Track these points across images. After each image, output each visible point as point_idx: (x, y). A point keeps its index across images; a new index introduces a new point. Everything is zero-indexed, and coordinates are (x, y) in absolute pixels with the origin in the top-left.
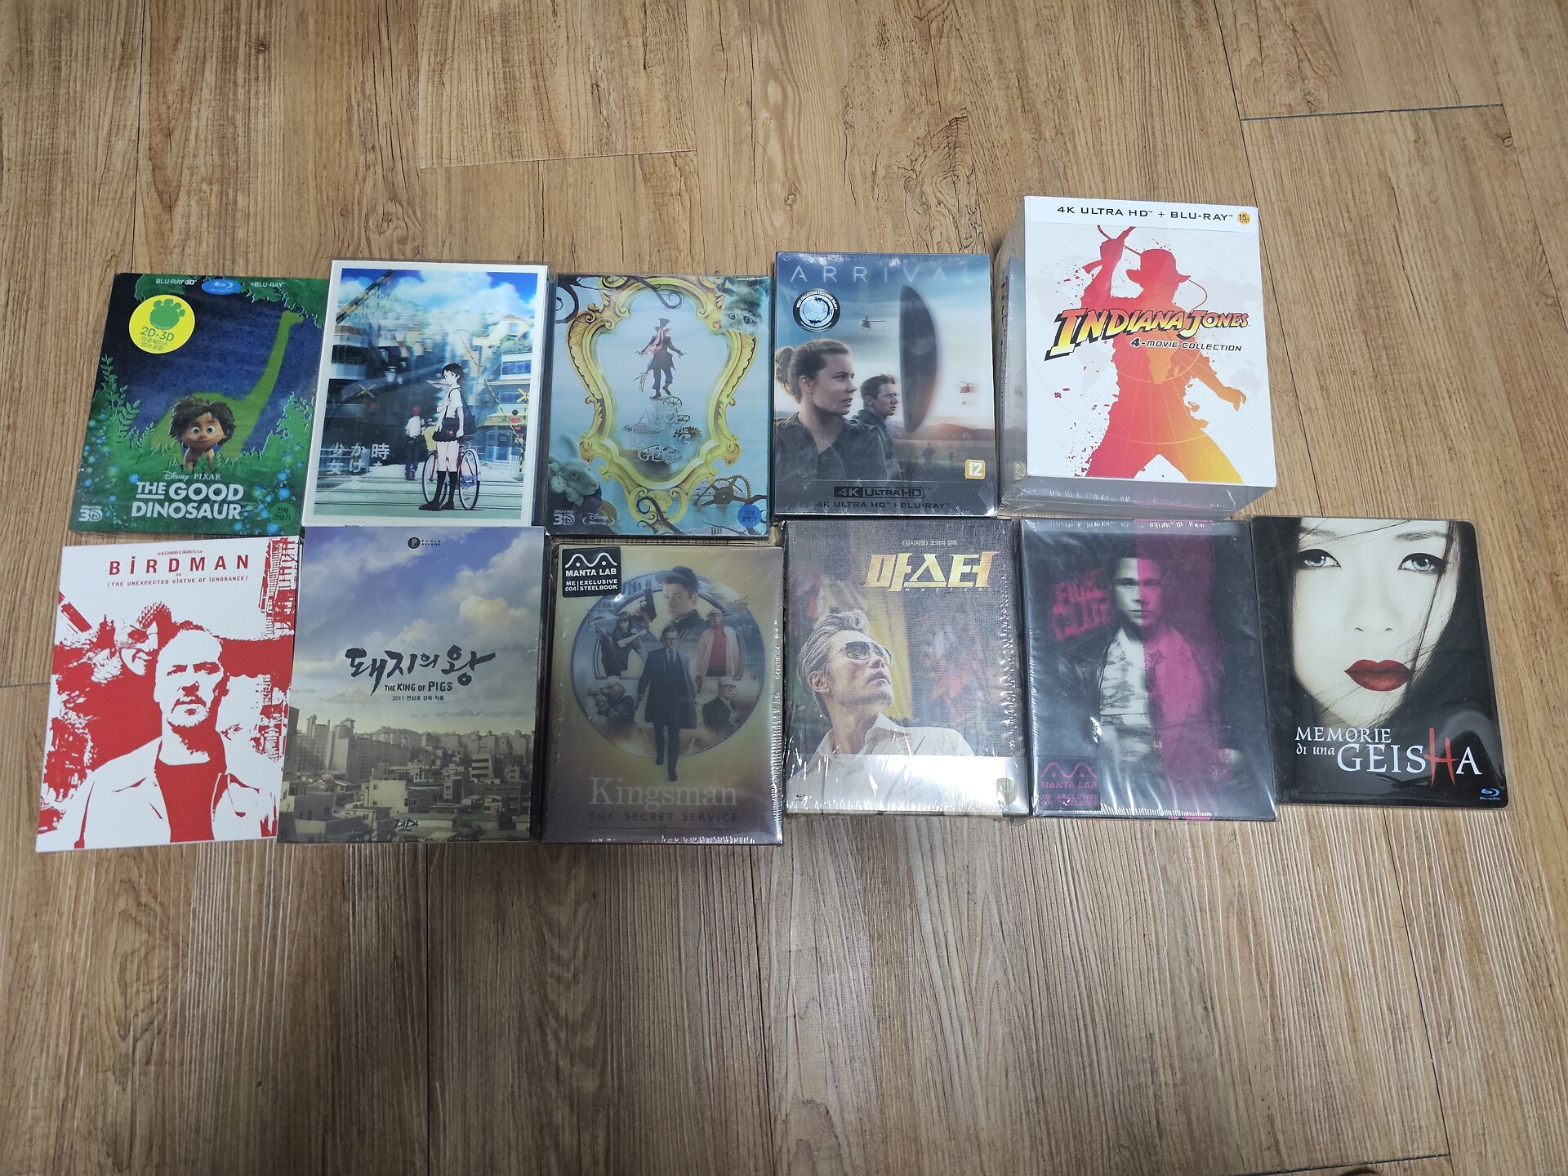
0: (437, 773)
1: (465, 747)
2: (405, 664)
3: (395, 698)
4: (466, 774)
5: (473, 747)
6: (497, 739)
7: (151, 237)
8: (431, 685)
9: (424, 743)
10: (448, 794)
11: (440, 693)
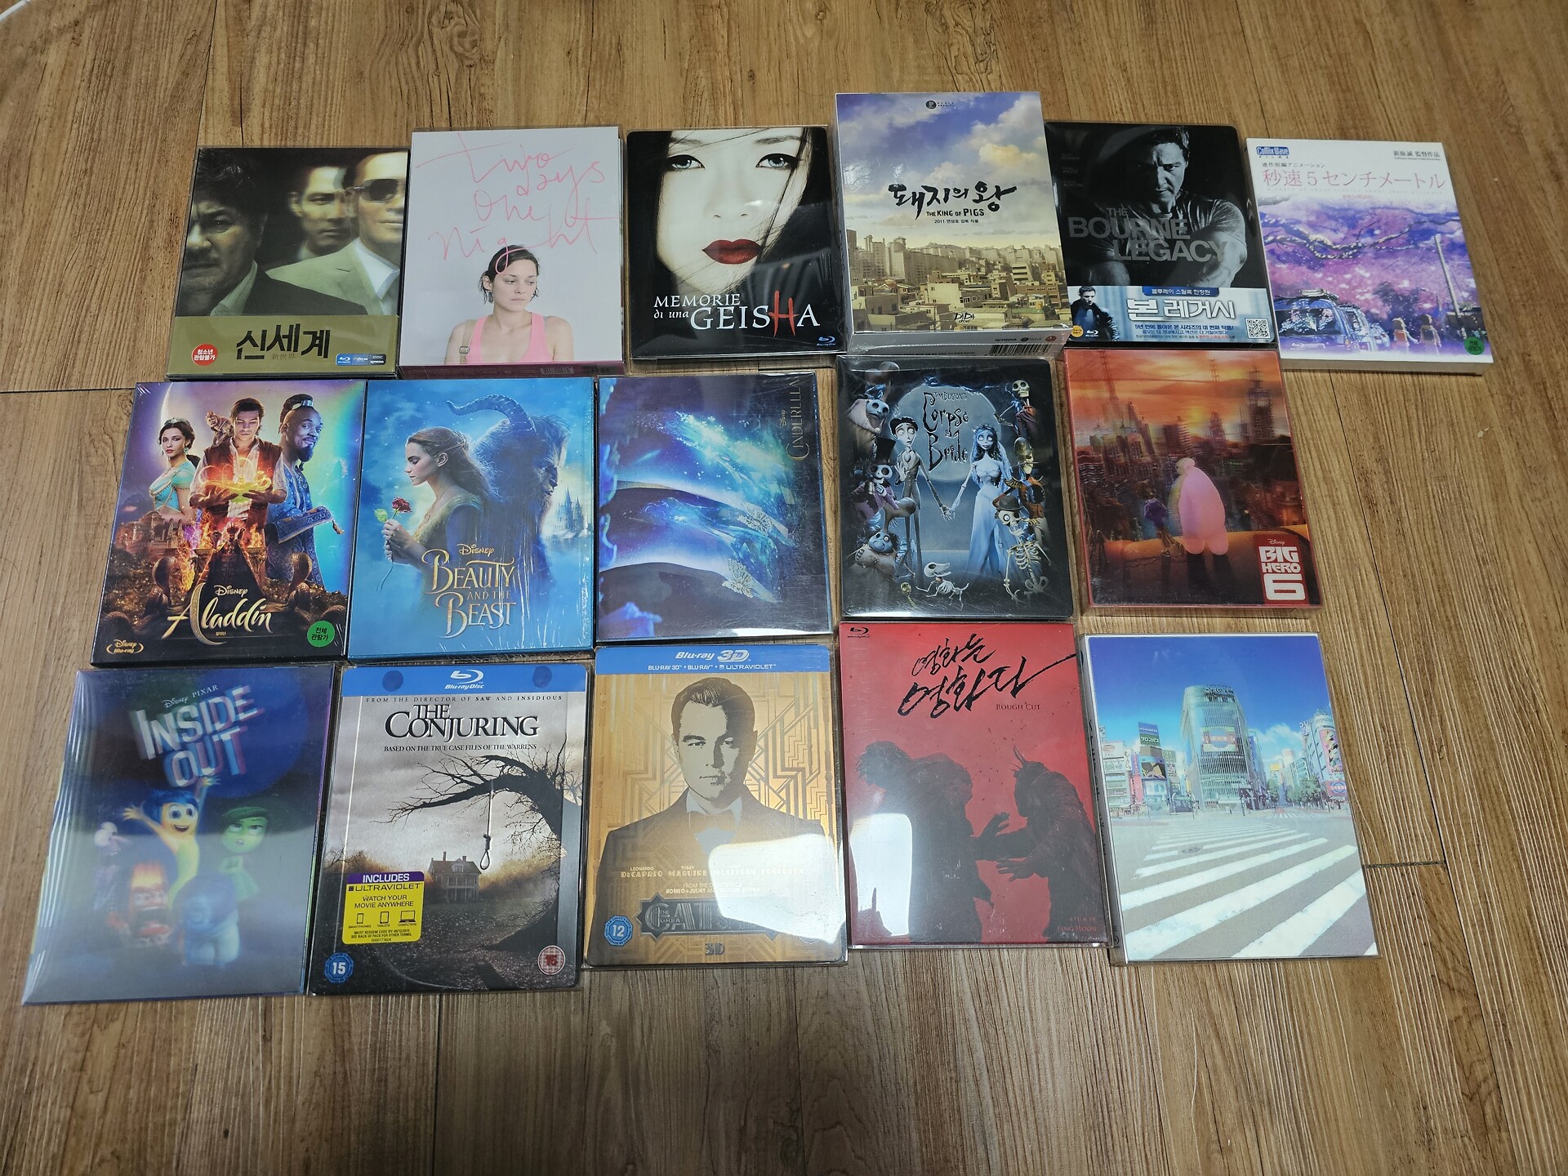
0: (983, 278)
1: (1004, 258)
2: (941, 195)
3: (936, 221)
4: (1008, 278)
5: (1010, 258)
6: (1030, 251)
7: (231, 21)
8: (966, 211)
9: (968, 255)
10: (996, 294)
11: (975, 218)
